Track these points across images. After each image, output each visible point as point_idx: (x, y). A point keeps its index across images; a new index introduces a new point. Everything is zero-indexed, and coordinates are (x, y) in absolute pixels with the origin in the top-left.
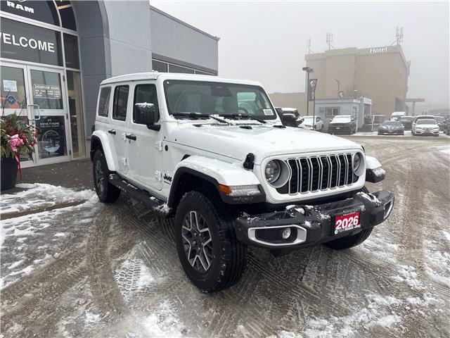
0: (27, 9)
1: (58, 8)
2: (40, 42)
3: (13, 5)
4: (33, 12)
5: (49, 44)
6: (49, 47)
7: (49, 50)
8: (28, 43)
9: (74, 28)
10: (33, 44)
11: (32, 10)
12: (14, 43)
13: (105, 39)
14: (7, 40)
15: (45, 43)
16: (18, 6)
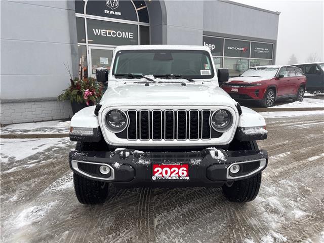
0: (116, 13)
1: (137, 10)
2: (124, 33)
3: (108, 12)
4: (120, 14)
5: (130, 33)
6: (130, 35)
7: (130, 37)
8: (116, 34)
9: (147, 21)
10: (119, 34)
11: (119, 14)
12: (108, 35)
13: (163, 26)
14: (103, 34)
15: (127, 33)
16: (111, 12)
